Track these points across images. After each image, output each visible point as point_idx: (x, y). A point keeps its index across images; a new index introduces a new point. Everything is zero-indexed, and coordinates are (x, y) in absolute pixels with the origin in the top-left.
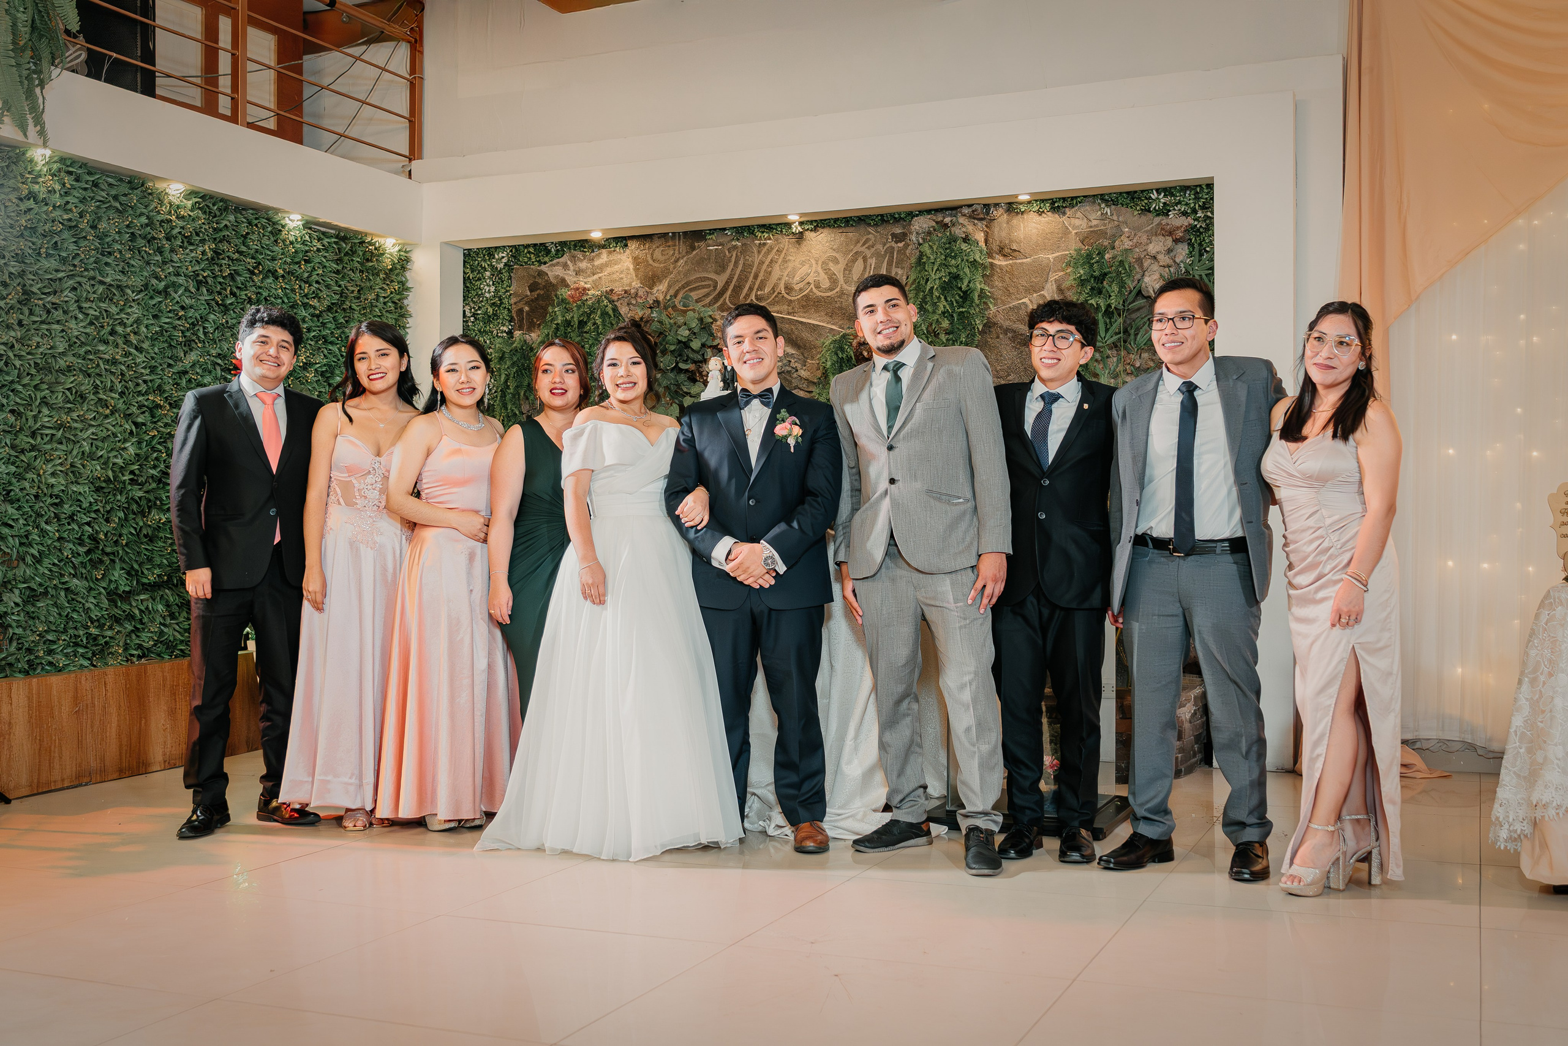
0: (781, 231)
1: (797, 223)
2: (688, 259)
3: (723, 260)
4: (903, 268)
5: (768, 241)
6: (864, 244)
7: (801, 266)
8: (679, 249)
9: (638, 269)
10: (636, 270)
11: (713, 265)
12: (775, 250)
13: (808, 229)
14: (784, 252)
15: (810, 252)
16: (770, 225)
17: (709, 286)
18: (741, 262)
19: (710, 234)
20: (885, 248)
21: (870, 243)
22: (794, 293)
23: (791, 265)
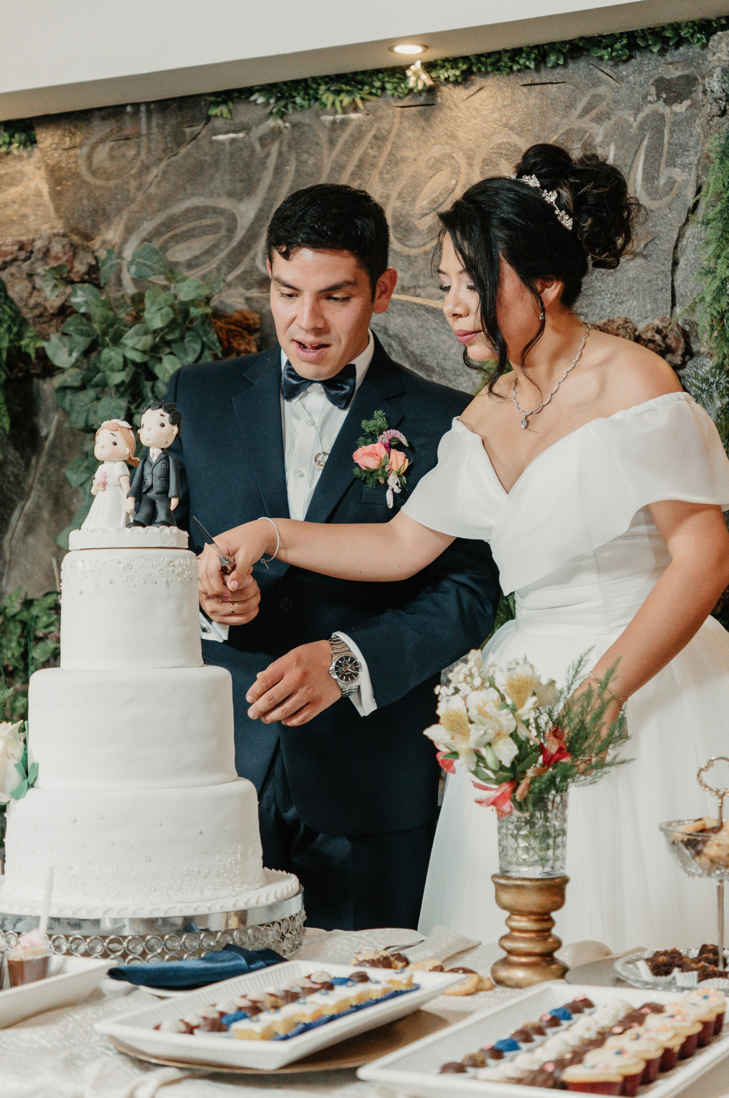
0: (383, 89)
1: (418, 64)
2: (168, 165)
3: (247, 165)
4: (684, 166)
5: (353, 116)
6: (586, 111)
7: (431, 172)
8: (150, 141)
9: (60, 193)
10: (56, 195)
11: (227, 177)
12: (369, 137)
13: (447, 79)
14: (392, 138)
15: (453, 136)
16: (355, 74)
17: (215, 228)
18: (291, 169)
19: (217, 104)
20: (640, 117)
21: (602, 107)
22: (415, 240)
23: (407, 171)
